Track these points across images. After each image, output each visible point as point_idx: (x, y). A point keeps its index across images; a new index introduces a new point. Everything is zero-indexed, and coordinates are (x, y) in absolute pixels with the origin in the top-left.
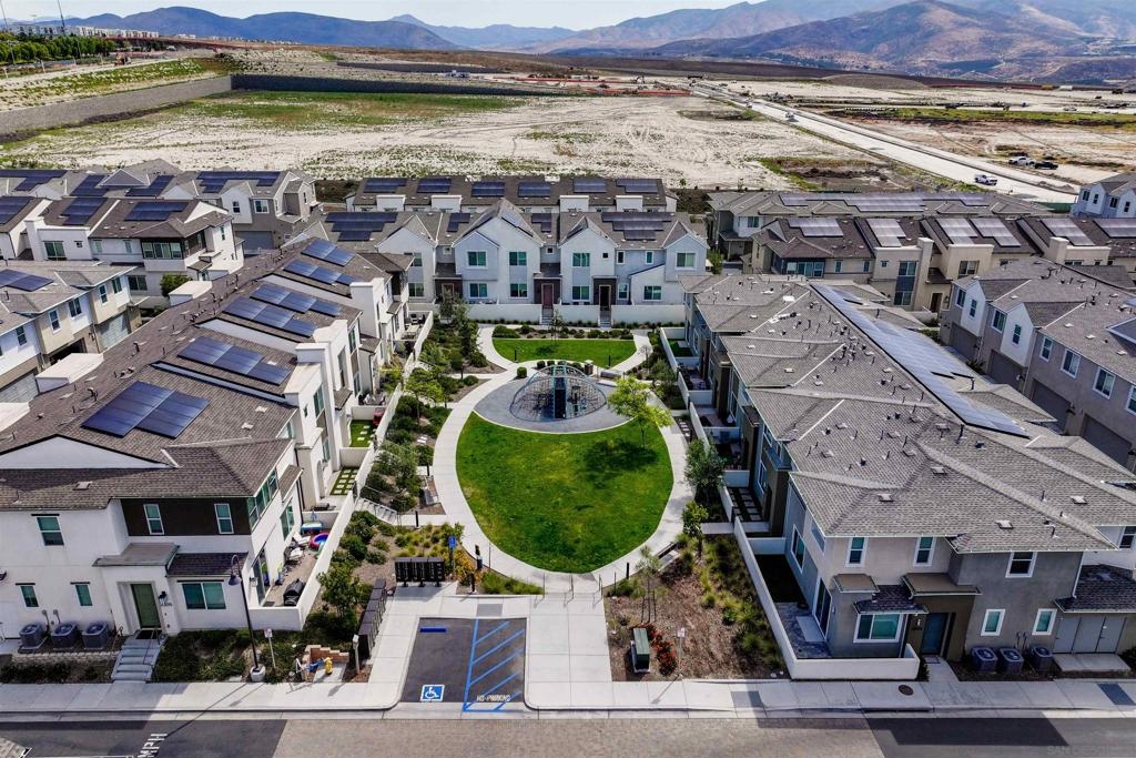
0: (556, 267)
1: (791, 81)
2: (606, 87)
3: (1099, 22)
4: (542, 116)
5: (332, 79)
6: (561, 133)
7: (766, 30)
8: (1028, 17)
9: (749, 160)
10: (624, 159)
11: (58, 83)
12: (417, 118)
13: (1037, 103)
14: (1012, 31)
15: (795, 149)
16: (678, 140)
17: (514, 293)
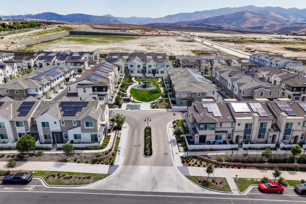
0: (145, 68)
1: (206, 32)
2: (160, 34)
3: (290, 16)
4: (144, 41)
5: (93, 32)
6: (148, 45)
7: (204, 18)
8: (271, 15)
9: (189, 50)
10: (161, 50)
11: (34, 34)
12: (115, 41)
13: (264, 37)
14: (267, 19)
15: (200, 48)
16: (174, 46)
17: (138, 72)
